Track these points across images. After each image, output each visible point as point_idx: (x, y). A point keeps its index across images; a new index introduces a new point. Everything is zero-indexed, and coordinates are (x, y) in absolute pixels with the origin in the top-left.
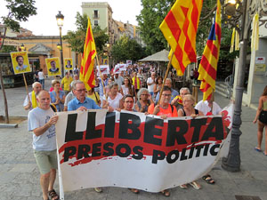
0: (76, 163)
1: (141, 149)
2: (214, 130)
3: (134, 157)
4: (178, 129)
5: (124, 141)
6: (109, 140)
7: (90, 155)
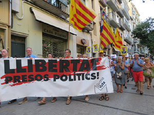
0: (14, 85)
1: (48, 75)
5: (38, 73)
7: (21, 81)
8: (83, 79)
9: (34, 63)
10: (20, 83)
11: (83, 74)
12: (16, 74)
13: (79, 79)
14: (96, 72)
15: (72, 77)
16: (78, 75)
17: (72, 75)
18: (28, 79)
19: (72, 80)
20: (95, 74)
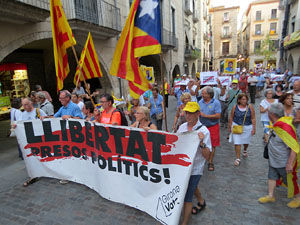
1: (85, 150)
2: (137, 147)
3: (83, 157)
4: (100, 135)
5: (75, 144)
6: (66, 143)
7: (53, 154)
8: (136, 174)
9: (67, 126)
10: (51, 158)
11: (136, 164)
12: (44, 144)
13: (128, 172)
14: (160, 167)
15: (115, 164)
16: (125, 162)
17: (115, 159)
18: (62, 152)
19: (114, 169)
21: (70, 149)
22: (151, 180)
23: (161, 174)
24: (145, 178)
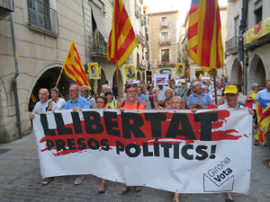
0: (58, 154)
1: (107, 141)
2: (180, 128)
3: (103, 149)
4: (132, 122)
7: (67, 148)
8: (176, 156)
9: (81, 117)
11: (177, 145)
13: (167, 155)
17: (151, 143)
18: (77, 146)
20: (206, 148)
21: (86, 142)
22: (198, 158)
23: (209, 151)
24: (190, 158)
